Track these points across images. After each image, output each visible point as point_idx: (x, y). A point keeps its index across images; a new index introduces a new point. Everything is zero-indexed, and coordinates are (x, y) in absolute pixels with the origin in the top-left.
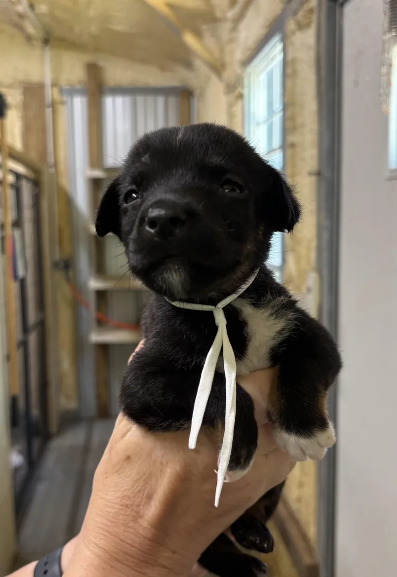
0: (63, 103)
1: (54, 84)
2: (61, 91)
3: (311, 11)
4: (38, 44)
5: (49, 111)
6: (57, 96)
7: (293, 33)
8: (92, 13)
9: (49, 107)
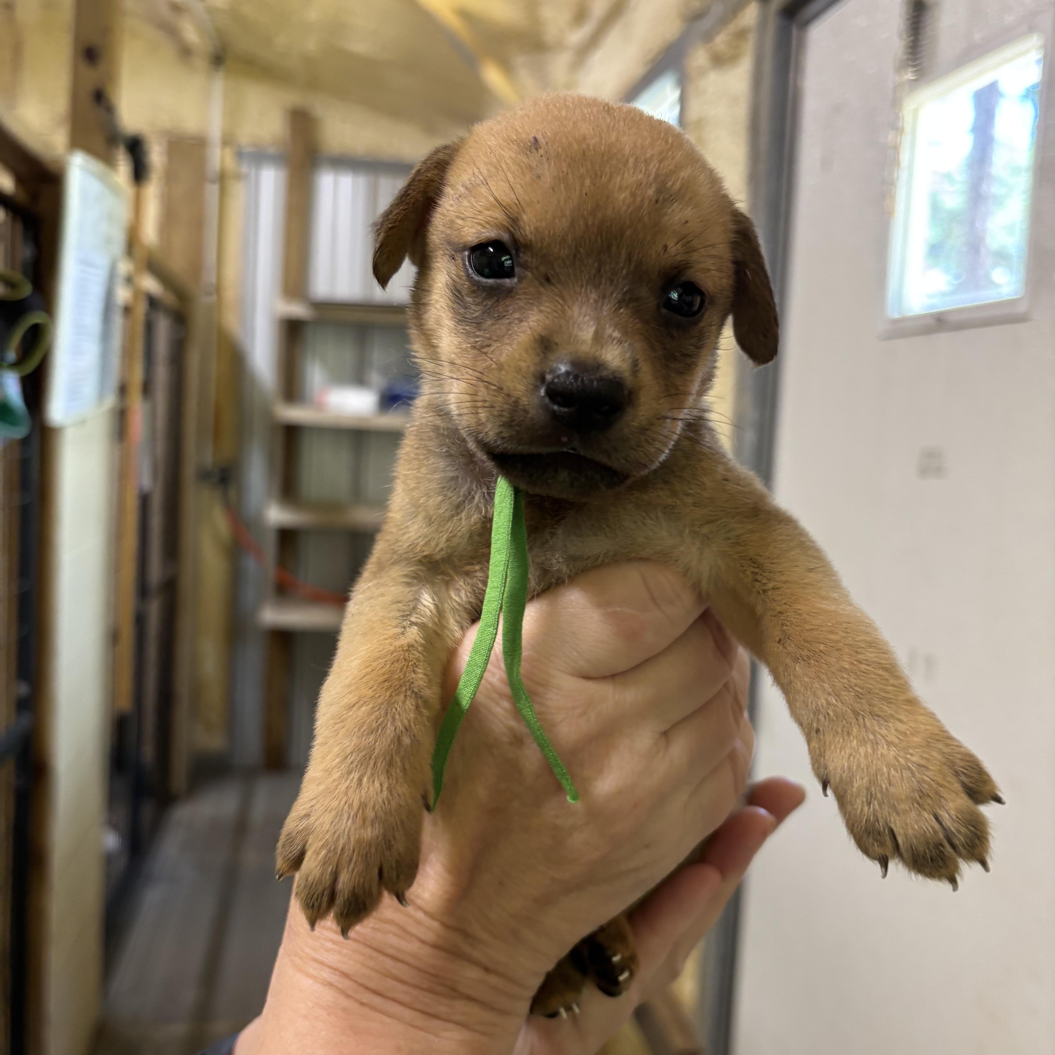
0: (238, 177)
1: (227, 141)
2: (240, 155)
3: (741, 34)
4: (201, 63)
5: (212, 191)
6: (230, 163)
7: (702, 73)
8: (313, 15)
9: (213, 182)
